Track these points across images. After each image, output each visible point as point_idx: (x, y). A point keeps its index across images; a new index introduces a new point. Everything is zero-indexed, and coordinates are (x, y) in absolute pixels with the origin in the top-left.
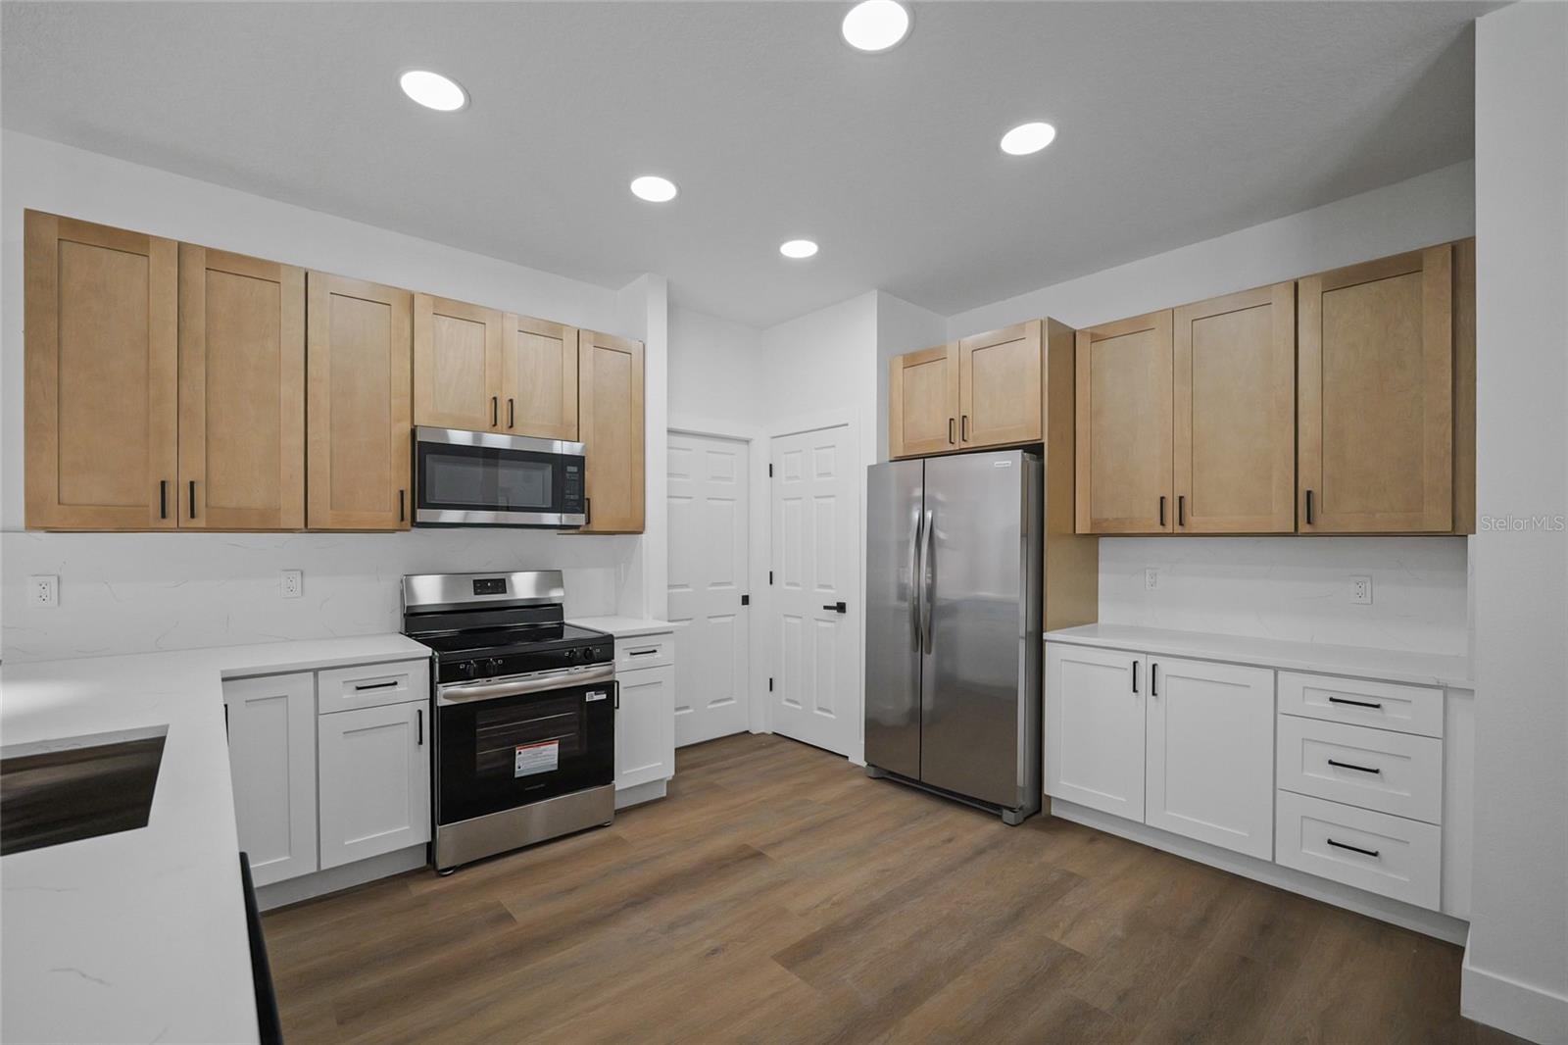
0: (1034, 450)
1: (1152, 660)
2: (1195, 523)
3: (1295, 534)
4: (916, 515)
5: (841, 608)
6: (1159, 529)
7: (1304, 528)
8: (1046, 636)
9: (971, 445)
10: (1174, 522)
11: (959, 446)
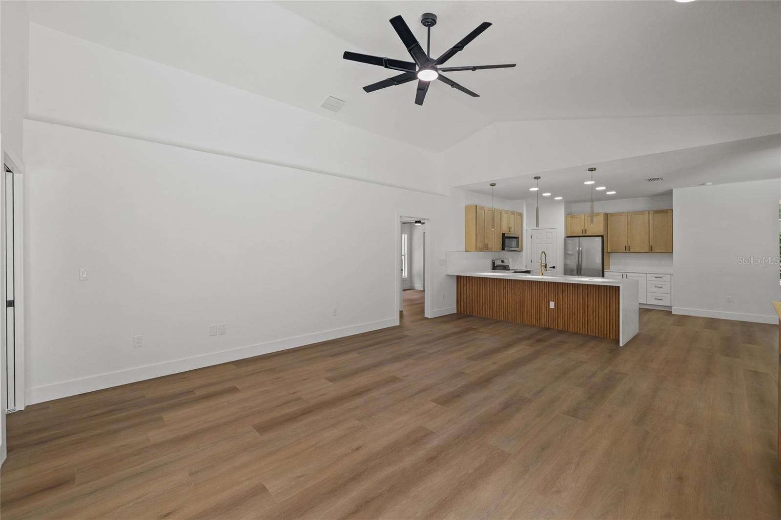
0: (602, 236)
1: (626, 274)
2: (632, 250)
3: (649, 252)
4: (577, 249)
5: (554, 267)
6: (625, 251)
7: (650, 251)
8: (605, 271)
9: (587, 234)
10: (628, 250)
11: (584, 234)
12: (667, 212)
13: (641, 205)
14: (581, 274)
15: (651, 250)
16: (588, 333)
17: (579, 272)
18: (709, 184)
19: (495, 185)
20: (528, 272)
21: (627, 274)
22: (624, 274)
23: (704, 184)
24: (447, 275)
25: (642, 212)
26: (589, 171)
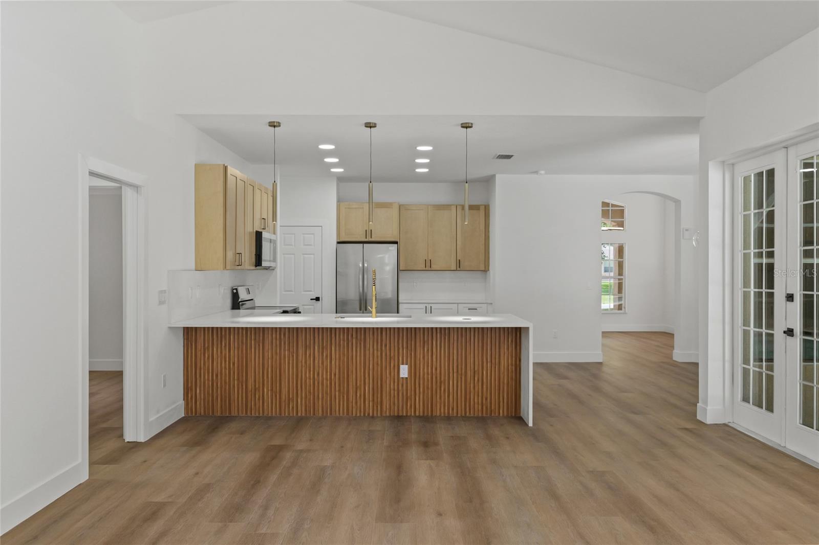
0: (397, 244)
2: (434, 266)
3: (456, 270)
4: (361, 265)
5: (317, 299)
6: (424, 269)
7: (458, 269)
8: (400, 302)
9: (373, 239)
10: (428, 266)
11: (369, 239)
12: (479, 209)
13: (441, 195)
14: (366, 310)
15: (459, 267)
16: (466, 413)
17: (363, 307)
18: (543, 172)
19: (278, 124)
20: (296, 311)
21: (434, 306)
22: (428, 306)
23: (536, 172)
24: (170, 328)
25: (446, 207)
26: (462, 127)
